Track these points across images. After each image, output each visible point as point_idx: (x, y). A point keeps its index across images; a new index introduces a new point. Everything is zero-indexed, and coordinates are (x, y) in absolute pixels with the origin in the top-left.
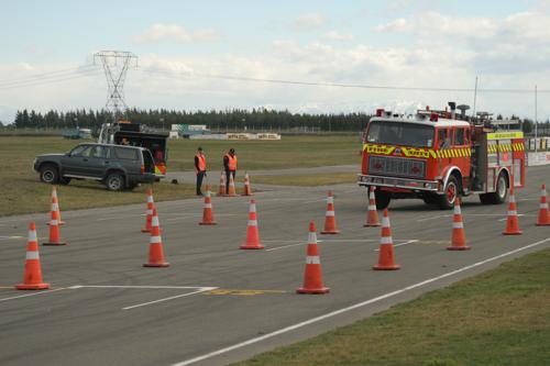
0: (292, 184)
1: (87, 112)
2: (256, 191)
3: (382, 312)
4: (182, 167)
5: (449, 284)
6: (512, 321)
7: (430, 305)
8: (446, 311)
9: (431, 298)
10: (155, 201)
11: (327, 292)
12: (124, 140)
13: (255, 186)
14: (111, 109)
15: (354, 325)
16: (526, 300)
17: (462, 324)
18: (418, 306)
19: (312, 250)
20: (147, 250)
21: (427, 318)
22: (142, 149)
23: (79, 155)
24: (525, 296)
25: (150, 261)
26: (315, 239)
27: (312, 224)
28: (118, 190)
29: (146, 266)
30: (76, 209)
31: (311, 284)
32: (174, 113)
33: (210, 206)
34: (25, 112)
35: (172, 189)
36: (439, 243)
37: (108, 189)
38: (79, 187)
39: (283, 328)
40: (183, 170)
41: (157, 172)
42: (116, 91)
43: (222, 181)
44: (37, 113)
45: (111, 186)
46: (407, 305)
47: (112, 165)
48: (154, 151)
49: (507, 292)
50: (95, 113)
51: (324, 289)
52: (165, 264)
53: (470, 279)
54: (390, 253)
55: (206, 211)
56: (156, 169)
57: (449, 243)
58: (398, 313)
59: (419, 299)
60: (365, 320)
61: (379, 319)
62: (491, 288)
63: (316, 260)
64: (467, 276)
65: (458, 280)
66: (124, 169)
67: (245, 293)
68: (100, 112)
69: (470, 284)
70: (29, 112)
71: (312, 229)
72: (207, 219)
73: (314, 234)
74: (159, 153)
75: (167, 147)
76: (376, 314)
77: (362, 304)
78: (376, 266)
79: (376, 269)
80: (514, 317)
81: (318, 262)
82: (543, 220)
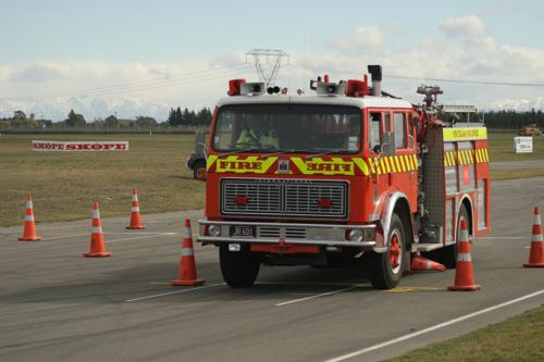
3: (532, 310)
11: (479, 289)
15: (506, 322)
19: (463, 248)
26: (465, 237)
31: (461, 281)
34: (179, 109)
39: (435, 324)
44: (190, 111)
51: (474, 286)
54: (541, 250)
60: (517, 317)
61: (530, 316)
63: (467, 257)
70: (183, 110)
71: (463, 227)
73: (465, 232)
76: (527, 312)
77: (514, 301)
78: (527, 263)
79: (525, 266)
81: (470, 259)
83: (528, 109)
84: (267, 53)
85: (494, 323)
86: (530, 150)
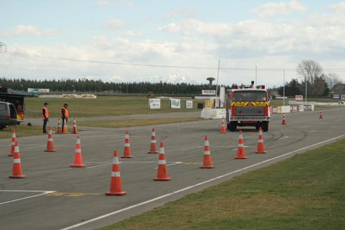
0: (103, 126)
2: (81, 131)
3: (159, 207)
4: (35, 115)
5: (201, 189)
6: (240, 213)
8: (198, 206)
9: (190, 199)
10: (17, 137)
11: (125, 194)
13: (80, 128)
15: (142, 215)
16: (250, 199)
17: (209, 214)
18: (182, 203)
19: (115, 168)
20: (11, 168)
21: (187, 211)
22: (8, 104)
24: (249, 197)
25: (14, 174)
26: (117, 161)
27: (115, 152)
29: (10, 178)
31: (115, 190)
32: (29, 81)
33: (51, 140)
35: (27, 128)
36: (196, 163)
39: (96, 217)
40: (34, 117)
41: (19, 118)
43: (59, 124)
46: (175, 203)
48: (17, 106)
49: (237, 195)
51: (123, 193)
52: (23, 176)
53: (215, 186)
54: (164, 170)
55: (49, 144)
56: (18, 116)
57: (201, 164)
58: (170, 208)
59: (182, 199)
60: (148, 212)
61: (157, 211)
62: (227, 193)
63: (118, 174)
64: (212, 185)
65: (206, 187)
67: (73, 195)
69: (214, 190)
71: (115, 155)
72: (50, 148)
73: (117, 158)
75: (25, 102)
76: (155, 208)
77: (147, 202)
78: (156, 178)
79: (155, 180)
80: (241, 211)
81: (119, 176)
82: (260, 150)
85: (134, 215)
86: (159, 107)
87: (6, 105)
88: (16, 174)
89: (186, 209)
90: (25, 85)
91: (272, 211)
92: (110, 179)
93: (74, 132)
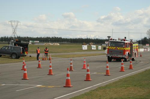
0: (62, 57)
1: (7, 37)
2: (52, 59)
3: (87, 92)
4: (33, 52)
5: (105, 85)
7: (100, 91)
8: (104, 92)
9: (100, 89)
10: (25, 62)
11: (72, 87)
12: (17, 45)
13: (52, 58)
14: (13, 36)
15: (79, 96)
17: (109, 96)
18: (97, 91)
20: (23, 75)
21: (99, 94)
22: (21, 47)
23: (4, 49)
24: (126, 88)
26: (69, 72)
28: (15, 58)
29: (22, 79)
30: (3, 63)
31: (67, 85)
32: (30, 38)
33: (40, 63)
35: (29, 58)
36: (102, 73)
37: (12, 58)
38: (4, 57)
39: (60, 96)
40: (32, 53)
42: (14, 31)
43: (43, 56)
45: (13, 57)
46: (94, 90)
47: (13, 52)
49: (121, 87)
50: (9, 37)
51: (71, 86)
52: (28, 79)
53: (111, 83)
54: (89, 76)
55: (39, 64)
56: (25, 53)
57: (105, 74)
58: (91, 93)
59: (97, 89)
60: (82, 94)
62: (116, 86)
64: (110, 83)
66: (17, 53)
67: (49, 87)
68: (10, 37)
69: (111, 85)
71: (68, 70)
72: (39, 67)
74: (26, 49)
75: (28, 47)
76: (85, 93)
77: (82, 90)
78: (85, 80)
79: (85, 81)
80: (123, 94)
81: (70, 79)
82: (131, 68)
83: (86, 38)
84: (14, 21)
85: (76, 96)
86: (86, 49)
87: (20, 48)
88: (25, 78)
89: (99, 93)
90: (28, 39)
91: (136, 94)
92: (66, 80)
93: (50, 60)
